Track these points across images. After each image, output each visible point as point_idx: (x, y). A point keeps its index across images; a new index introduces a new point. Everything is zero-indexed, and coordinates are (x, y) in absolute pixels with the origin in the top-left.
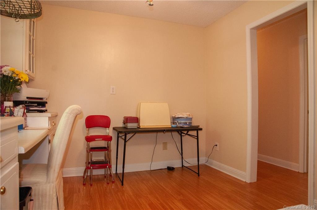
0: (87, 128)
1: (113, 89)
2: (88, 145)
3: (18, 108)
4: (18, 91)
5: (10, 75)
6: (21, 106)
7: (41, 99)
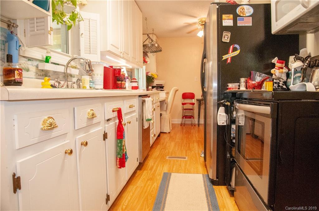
0: (183, 98)
1: (196, 78)
2: (183, 107)
3: (154, 89)
4: (153, 82)
5: (151, 76)
6: (155, 88)
7: (162, 85)
